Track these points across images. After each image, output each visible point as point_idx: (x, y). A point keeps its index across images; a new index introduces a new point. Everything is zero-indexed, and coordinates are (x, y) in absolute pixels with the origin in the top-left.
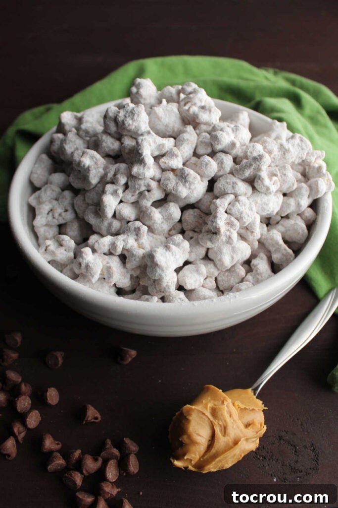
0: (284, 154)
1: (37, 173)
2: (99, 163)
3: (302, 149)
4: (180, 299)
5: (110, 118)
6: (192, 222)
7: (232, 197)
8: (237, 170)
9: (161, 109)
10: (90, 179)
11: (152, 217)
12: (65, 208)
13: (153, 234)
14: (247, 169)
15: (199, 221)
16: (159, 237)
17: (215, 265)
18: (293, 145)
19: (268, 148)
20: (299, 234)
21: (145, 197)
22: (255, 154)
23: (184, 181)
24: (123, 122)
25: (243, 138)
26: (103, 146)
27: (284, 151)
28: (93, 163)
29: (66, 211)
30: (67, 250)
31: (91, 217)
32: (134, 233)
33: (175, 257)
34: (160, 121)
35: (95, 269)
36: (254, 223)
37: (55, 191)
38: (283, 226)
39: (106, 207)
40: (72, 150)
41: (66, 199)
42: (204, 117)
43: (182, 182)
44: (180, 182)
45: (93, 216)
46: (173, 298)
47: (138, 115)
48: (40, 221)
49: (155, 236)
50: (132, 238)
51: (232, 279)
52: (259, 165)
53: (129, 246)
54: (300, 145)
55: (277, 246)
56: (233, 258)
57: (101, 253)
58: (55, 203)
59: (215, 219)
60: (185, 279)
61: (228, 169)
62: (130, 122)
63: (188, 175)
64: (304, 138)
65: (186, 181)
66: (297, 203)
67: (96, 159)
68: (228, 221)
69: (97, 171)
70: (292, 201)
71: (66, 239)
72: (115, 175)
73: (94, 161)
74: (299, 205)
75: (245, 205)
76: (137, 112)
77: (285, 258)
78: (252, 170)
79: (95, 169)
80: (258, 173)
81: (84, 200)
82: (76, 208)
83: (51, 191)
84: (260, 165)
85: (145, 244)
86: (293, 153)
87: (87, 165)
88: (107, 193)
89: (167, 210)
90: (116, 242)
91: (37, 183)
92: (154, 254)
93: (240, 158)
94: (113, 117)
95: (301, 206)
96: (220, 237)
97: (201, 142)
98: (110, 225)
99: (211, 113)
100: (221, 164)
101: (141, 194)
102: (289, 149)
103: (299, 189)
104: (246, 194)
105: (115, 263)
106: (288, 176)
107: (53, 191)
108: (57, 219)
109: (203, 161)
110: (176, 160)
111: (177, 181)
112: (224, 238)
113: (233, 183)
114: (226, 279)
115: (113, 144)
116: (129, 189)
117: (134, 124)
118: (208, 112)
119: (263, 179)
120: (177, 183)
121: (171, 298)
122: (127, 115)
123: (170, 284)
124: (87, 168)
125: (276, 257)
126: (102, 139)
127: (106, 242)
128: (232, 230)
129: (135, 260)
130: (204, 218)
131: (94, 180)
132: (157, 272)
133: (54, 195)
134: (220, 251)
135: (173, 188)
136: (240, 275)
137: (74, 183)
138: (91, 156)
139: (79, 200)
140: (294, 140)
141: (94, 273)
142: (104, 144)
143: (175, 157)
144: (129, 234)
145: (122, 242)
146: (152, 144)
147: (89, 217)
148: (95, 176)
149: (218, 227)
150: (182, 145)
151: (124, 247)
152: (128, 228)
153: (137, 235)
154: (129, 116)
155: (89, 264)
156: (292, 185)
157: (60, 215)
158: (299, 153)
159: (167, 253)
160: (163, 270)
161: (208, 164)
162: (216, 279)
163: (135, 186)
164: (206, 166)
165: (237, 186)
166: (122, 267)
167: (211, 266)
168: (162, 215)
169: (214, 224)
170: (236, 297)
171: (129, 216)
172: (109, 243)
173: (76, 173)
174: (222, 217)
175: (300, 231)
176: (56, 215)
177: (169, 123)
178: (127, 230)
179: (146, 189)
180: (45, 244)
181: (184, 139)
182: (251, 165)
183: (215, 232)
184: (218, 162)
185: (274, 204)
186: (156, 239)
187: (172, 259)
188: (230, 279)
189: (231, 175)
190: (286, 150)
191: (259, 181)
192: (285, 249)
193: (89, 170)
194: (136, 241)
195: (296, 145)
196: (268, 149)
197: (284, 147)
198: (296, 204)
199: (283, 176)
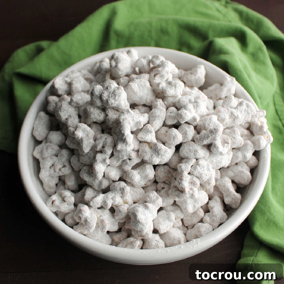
0: (234, 120)
1: (38, 131)
2: (90, 135)
3: (248, 114)
4: (156, 240)
5: (97, 96)
6: (162, 177)
7: (194, 161)
8: (198, 140)
9: (136, 85)
10: (84, 149)
11: (133, 179)
12: (63, 163)
13: (133, 188)
14: (205, 140)
15: (169, 176)
16: (138, 190)
17: (181, 211)
18: (241, 112)
19: (221, 116)
20: (245, 179)
21: (127, 163)
22: (212, 127)
23: (157, 154)
24: (107, 101)
25: (202, 112)
26: (91, 117)
27: (234, 117)
28: (85, 135)
29: (64, 166)
30: (69, 204)
31: (85, 176)
32: (120, 192)
33: (152, 214)
34: (136, 95)
35: (92, 223)
36: (210, 179)
37: (55, 149)
38: (233, 172)
39: (98, 173)
40: (66, 117)
41: (64, 157)
42: (170, 92)
43: (156, 154)
44: (154, 155)
45: (87, 175)
46: (151, 240)
47: (119, 96)
48: (44, 174)
49: (135, 190)
50: (119, 196)
51: (194, 219)
52: (214, 137)
53: (116, 203)
54: (247, 110)
55: (228, 193)
56: (195, 206)
57: (95, 208)
58: (55, 158)
59: (181, 181)
60: (159, 226)
61: (190, 138)
62: (113, 101)
63: (160, 149)
64: (250, 104)
65: (158, 154)
66: (244, 156)
67: (87, 132)
68: (191, 181)
69: (89, 141)
70: (240, 154)
71: (68, 196)
72: (103, 147)
73: (85, 133)
74: (245, 157)
75: (204, 168)
76: (118, 94)
77: (234, 201)
78: (209, 140)
79: (87, 140)
80: (214, 142)
81: (79, 161)
82: (73, 165)
83: (51, 150)
84: (216, 137)
85: (128, 200)
86: (241, 118)
87: (80, 137)
88: (98, 161)
89: (144, 172)
90: (107, 200)
91: (39, 138)
92: (137, 213)
93: (199, 126)
94: (99, 95)
95: (247, 158)
96: (185, 195)
97: (169, 116)
98: (101, 183)
99: (177, 88)
100: (185, 134)
101: (124, 161)
102: (238, 116)
103: (245, 145)
104: (204, 157)
105: (106, 216)
106: (237, 139)
107: (53, 149)
108: (58, 173)
109: (171, 134)
110: (150, 135)
111: (152, 153)
112: (188, 195)
113: (195, 151)
114: (190, 219)
115: (99, 116)
116: (114, 156)
117: (116, 102)
118: (174, 88)
119: (217, 147)
120: (152, 155)
121: (150, 240)
122: (110, 96)
123: (148, 232)
124: (80, 140)
125: (227, 200)
126: (90, 111)
127: (99, 201)
128: (194, 188)
129: (122, 215)
130: (172, 173)
131: (86, 148)
132: (139, 226)
133: (54, 152)
134: (185, 202)
135: (149, 159)
136: (200, 216)
137: (70, 145)
138: (83, 130)
139: (74, 160)
140: (241, 107)
141: (91, 226)
142: (92, 116)
143: (149, 132)
144: (116, 193)
145: (111, 200)
146: (131, 122)
147: (84, 176)
148: (87, 147)
149: (183, 188)
150: (154, 120)
151: (113, 204)
152: (115, 188)
153: (122, 193)
154: (112, 96)
155: (87, 219)
156: (240, 144)
157: (60, 170)
158: (246, 117)
159: (146, 212)
160: (143, 225)
161: (175, 137)
162: (182, 220)
163: (119, 156)
164: (174, 139)
165: (197, 153)
166: (112, 217)
167: (178, 212)
168: (140, 175)
169: (181, 185)
170: (198, 243)
171: (115, 177)
172: (102, 201)
173: (71, 139)
174: (186, 179)
175: (246, 178)
176: (57, 170)
177: (143, 96)
178: (114, 189)
179: (128, 158)
180: (52, 199)
181: (156, 115)
182: (208, 137)
183: (182, 191)
184: (182, 133)
185: (225, 161)
186: (136, 193)
187: (150, 215)
188: (193, 219)
189: (193, 143)
190: (235, 117)
191: (215, 149)
192: (234, 195)
193: (82, 141)
194: (121, 198)
195: (243, 111)
196: (221, 118)
197: (234, 115)
198: (242, 156)
199: (233, 139)
